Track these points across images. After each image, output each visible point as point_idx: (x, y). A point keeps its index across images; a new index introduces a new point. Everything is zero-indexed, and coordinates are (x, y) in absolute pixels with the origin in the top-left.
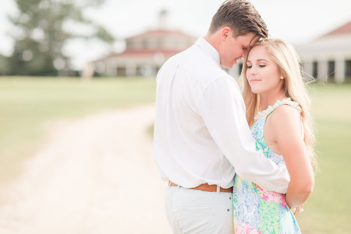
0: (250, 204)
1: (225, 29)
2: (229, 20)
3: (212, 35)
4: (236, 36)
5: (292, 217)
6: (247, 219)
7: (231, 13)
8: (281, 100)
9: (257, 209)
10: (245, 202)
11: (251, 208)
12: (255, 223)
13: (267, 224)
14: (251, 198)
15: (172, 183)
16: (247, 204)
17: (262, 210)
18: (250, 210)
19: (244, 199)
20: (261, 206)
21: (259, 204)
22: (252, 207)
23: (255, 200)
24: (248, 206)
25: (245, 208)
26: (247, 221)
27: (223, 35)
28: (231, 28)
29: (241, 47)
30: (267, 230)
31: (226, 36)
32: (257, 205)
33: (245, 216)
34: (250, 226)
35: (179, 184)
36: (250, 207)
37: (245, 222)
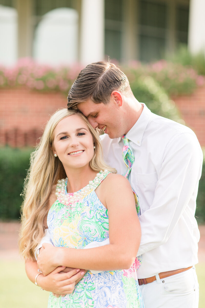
0: (111, 284)
6: (113, 302)
9: (121, 288)
10: (105, 283)
11: (114, 289)
12: (122, 303)
14: (111, 277)
16: (108, 285)
17: (126, 288)
18: (113, 291)
19: (104, 280)
20: (124, 284)
21: (122, 282)
22: (115, 287)
23: (117, 279)
24: (109, 288)
25: (107, 290)
26: (113, 304)
32: (120, 284)
33: (110, 298)
36: (113, 288)
37: (111, 306)
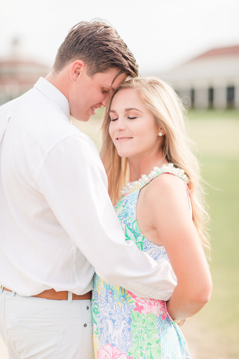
0: (117, 317)
1: (76, 63)
2: (82, 49)
3: (58, 73)
4: (92, 74)
5: (176, 333)
6: (113, 339)
7: (84, 40)
8: (160, 167)
9: (127, 325)
10: (110, 314)
11: (119, 324)
12: (124, 345)
13: (141, 347)
14: (118, 309)
15: (4, 287)
16: (113, 318)
17: (135, 326)
18: (116, 327)
19: (109, 310)
20: (133, 321)
21: (130, 318)
22: (120, 322)
23: (124, 313)
24: (114, 321)
25: (110, 323)
26: (113, 342)
27: (73, 72)
28: (85, 62)
29: (100, 89)
30: (142, 355)
31: (77, 74)
32: (127, 320)
33: (110, 334)
34: (117, 351)
35: (14, 290)
36: (117, 322)
37: (110, 344)
